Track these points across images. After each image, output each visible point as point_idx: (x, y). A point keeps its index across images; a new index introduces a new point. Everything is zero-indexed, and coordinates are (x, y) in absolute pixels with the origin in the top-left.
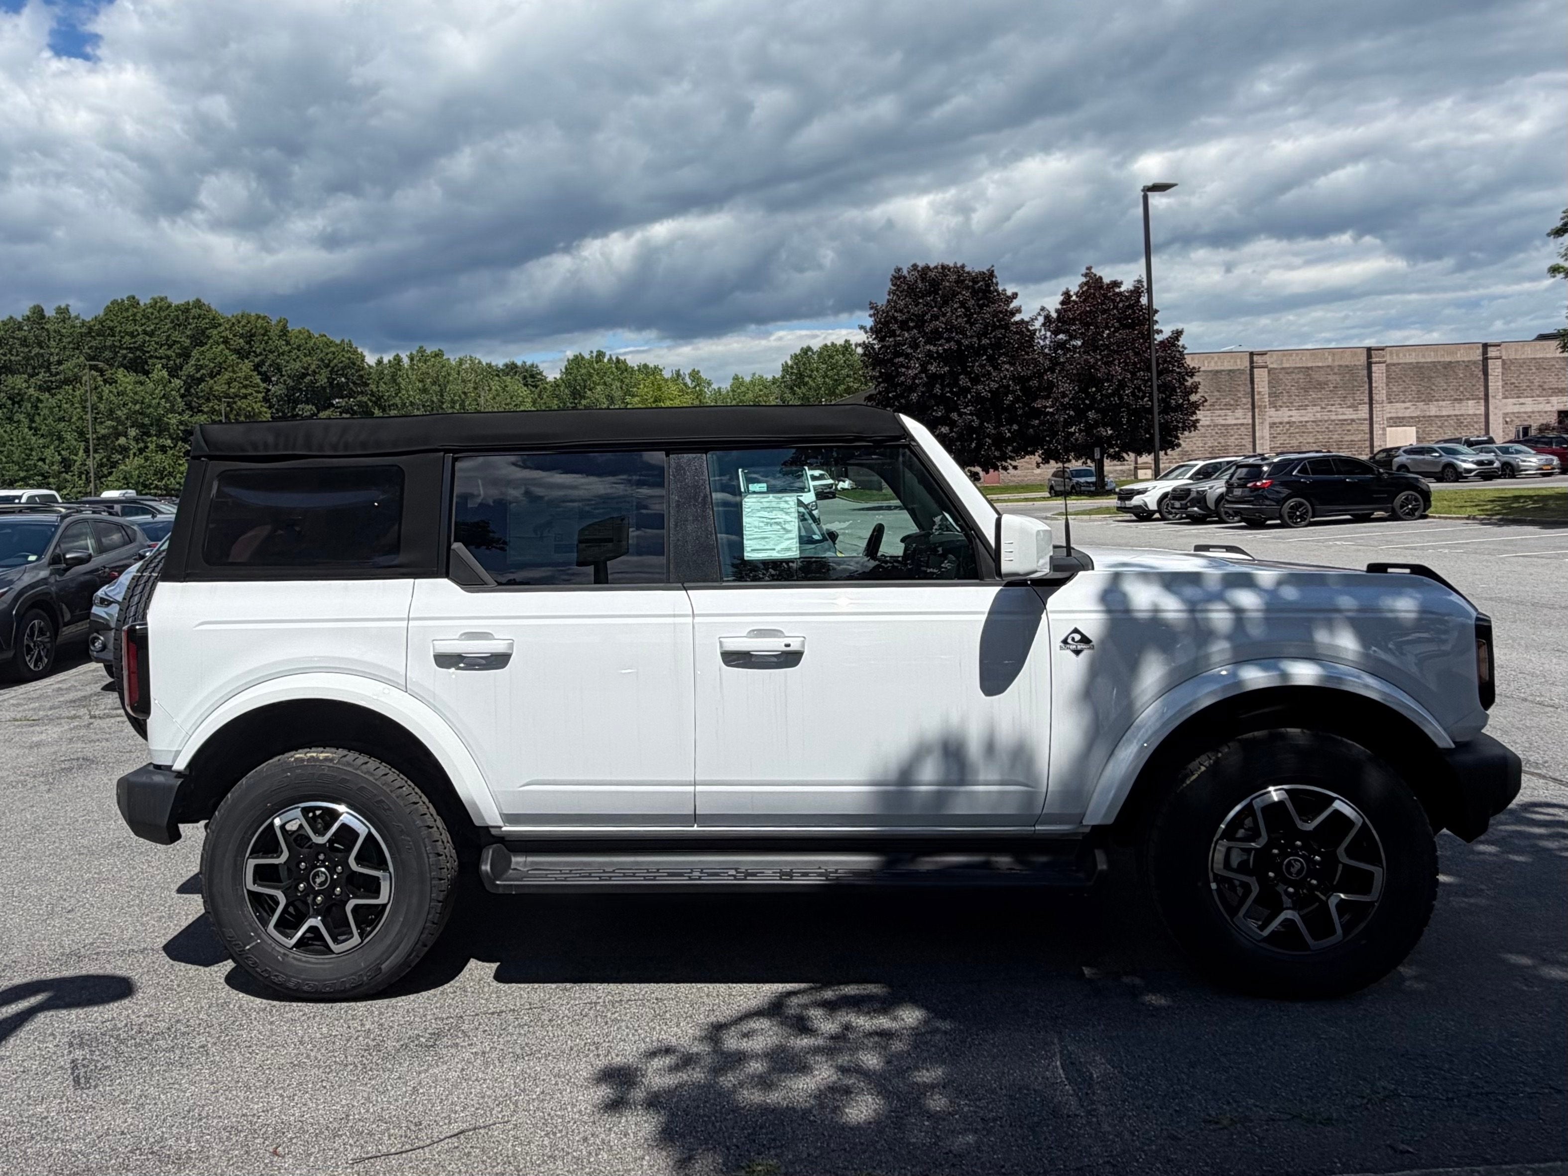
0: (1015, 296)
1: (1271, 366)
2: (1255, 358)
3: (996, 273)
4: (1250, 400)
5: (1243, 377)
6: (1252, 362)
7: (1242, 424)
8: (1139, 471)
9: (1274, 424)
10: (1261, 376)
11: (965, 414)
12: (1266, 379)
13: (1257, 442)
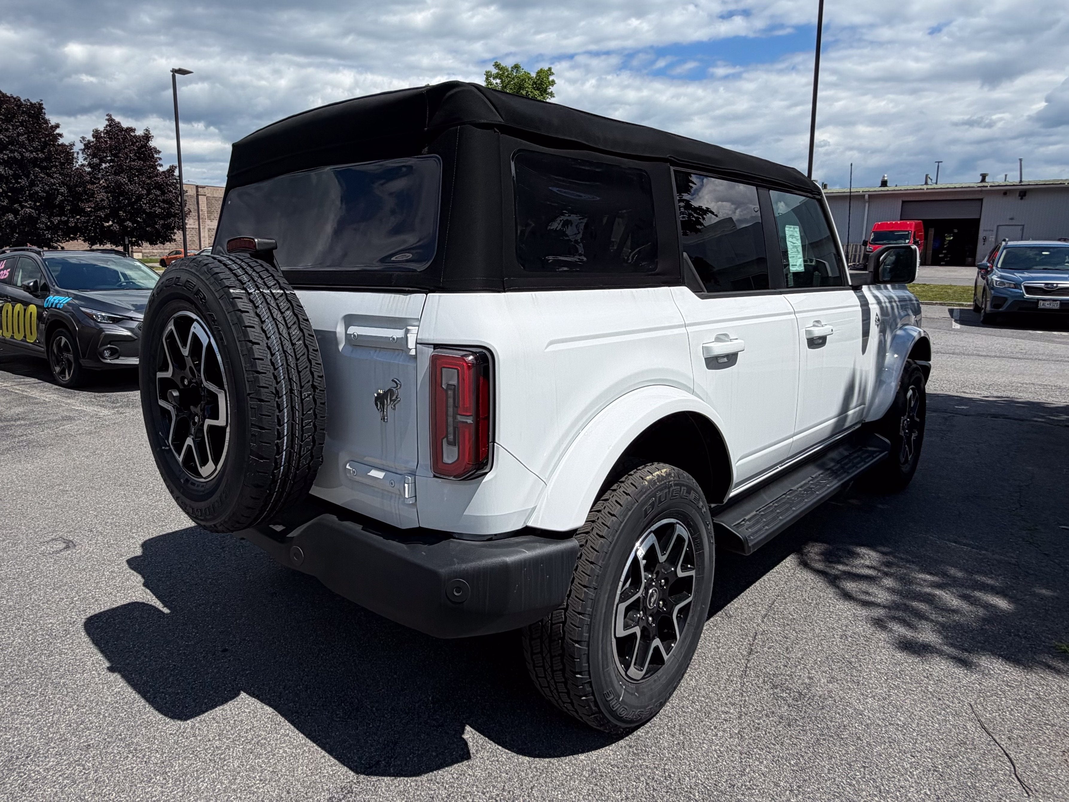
0: (57, 126)
1: (208, 195)
2: (200, 189)
3: (44, 106)
4: (197, 214)
5: (193, 200)
6: (197, 191)
7: (193, 228)
8: (134, 254)
9: (210, 229)
10: (202, 200)
11: (26, 207)
12: (206, 202)
13: (202, 239)
